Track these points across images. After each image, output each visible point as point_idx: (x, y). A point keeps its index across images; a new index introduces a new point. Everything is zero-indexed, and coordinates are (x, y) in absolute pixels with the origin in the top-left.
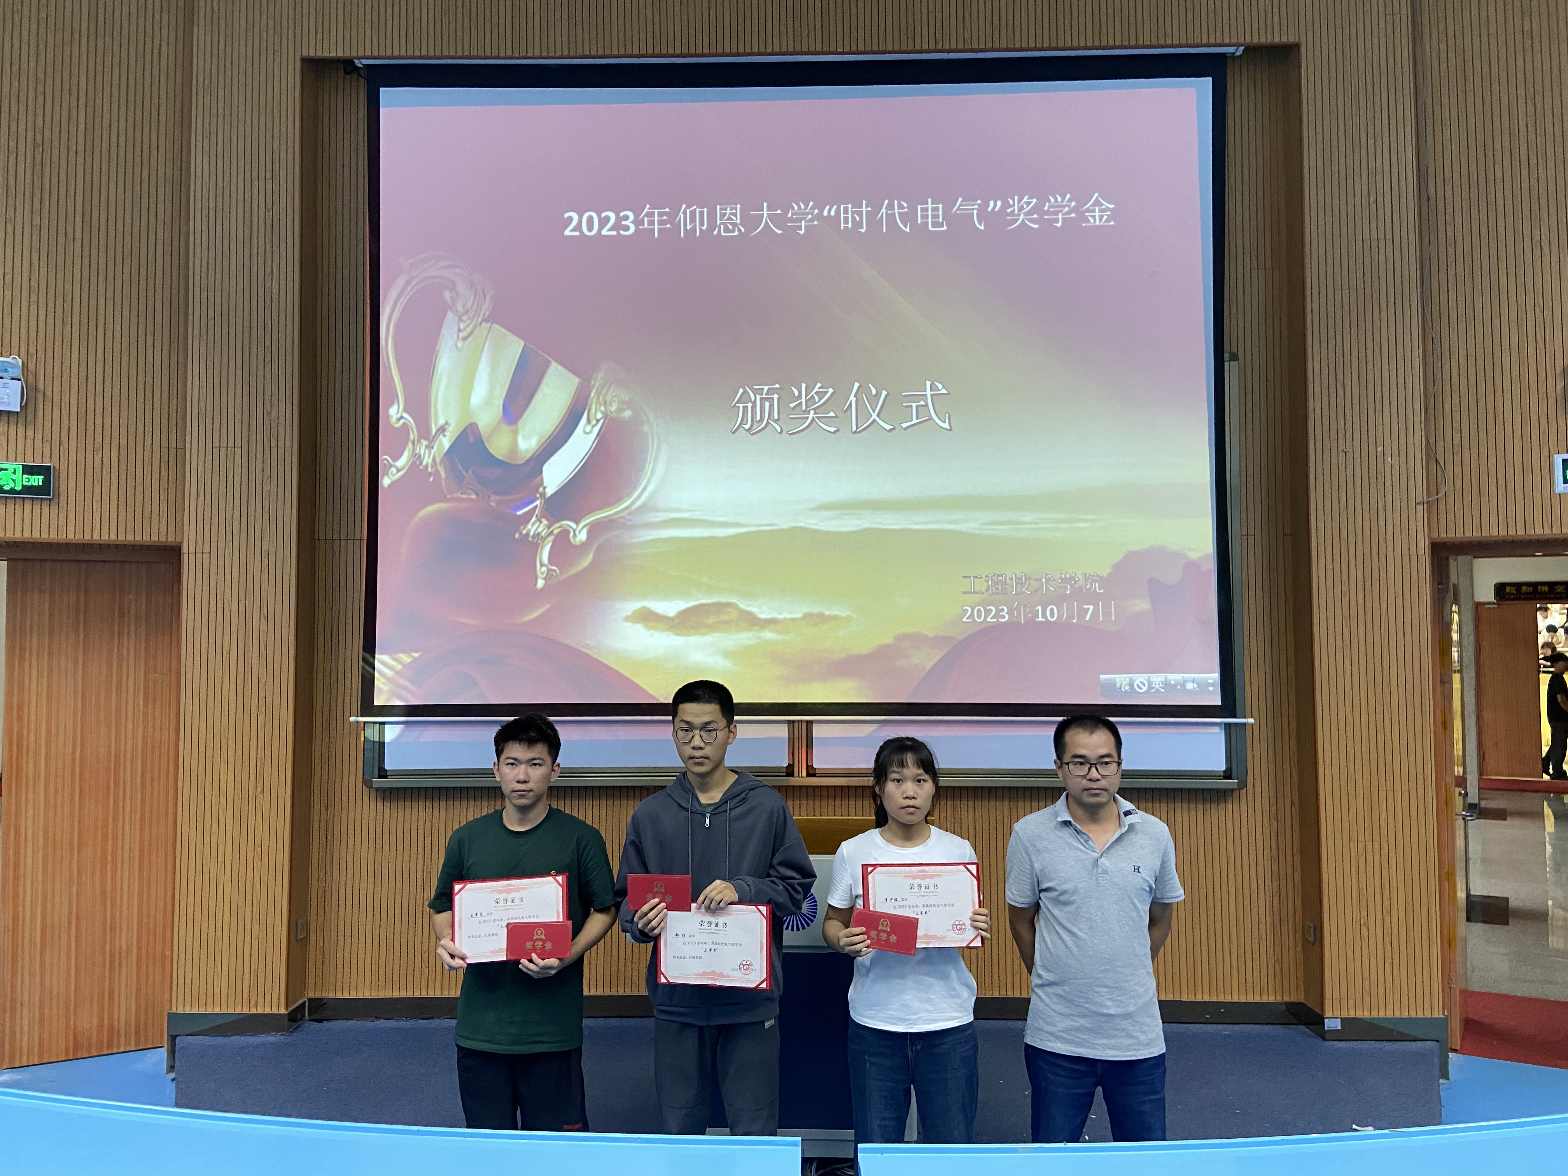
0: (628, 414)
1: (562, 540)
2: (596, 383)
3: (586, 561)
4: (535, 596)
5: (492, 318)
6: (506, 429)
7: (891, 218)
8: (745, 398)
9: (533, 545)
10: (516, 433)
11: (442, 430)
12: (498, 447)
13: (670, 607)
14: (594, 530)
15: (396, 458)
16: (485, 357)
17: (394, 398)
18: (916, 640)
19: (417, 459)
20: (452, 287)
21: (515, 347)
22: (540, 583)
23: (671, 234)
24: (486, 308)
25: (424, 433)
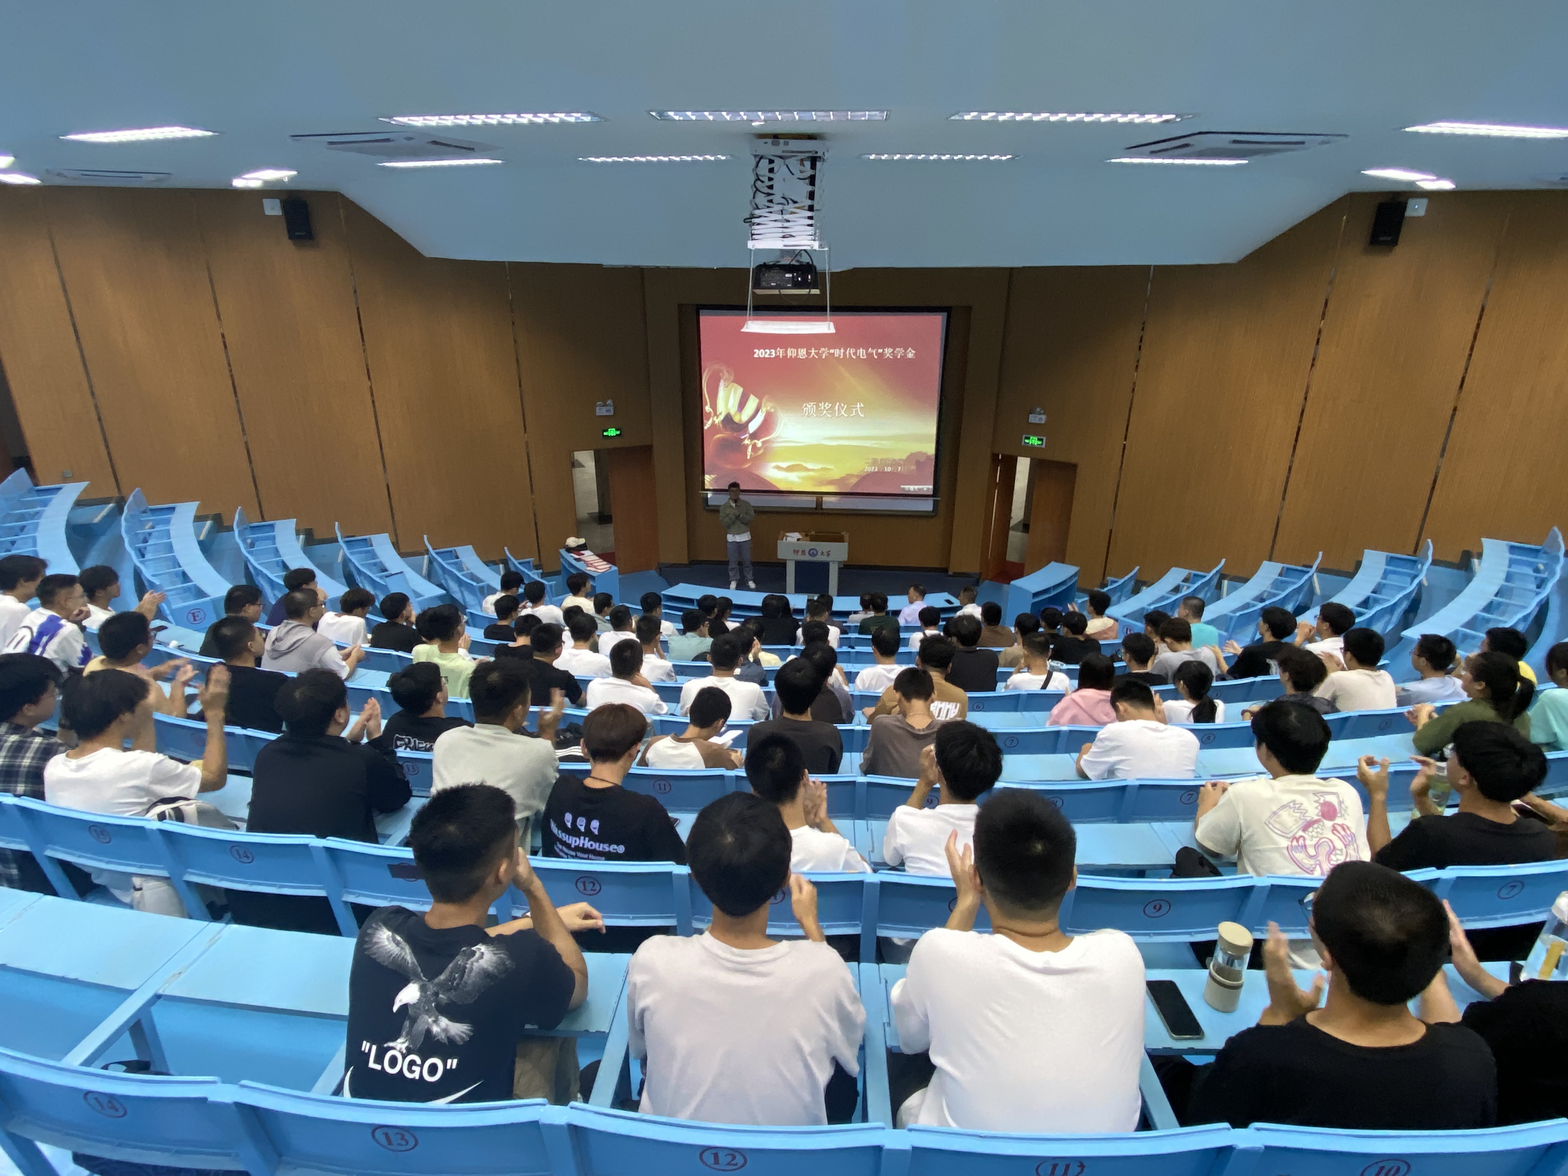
0: (772, 410)
1: (754, 446)
2: (764, 401)
3: (761, 452)
4: (747, 461)
5: (734, 381)
6: (739, 413)
7: (850, 353)
8: (806, 406)
9: (747, 446)
10: (741, 415)
11: (720, 414)
12: (736, 419)
13: (784, 465)
14: (763, 443)
15: (708, 421)
16: (732, 394)
17: (706, 404)
18: (852, 476)
19: (714, 422)
20: (722, 371)
21: (740, 390)
22: (749, 457)
23: (785, 357)
24: (732, 378)
25: (715, 414)
